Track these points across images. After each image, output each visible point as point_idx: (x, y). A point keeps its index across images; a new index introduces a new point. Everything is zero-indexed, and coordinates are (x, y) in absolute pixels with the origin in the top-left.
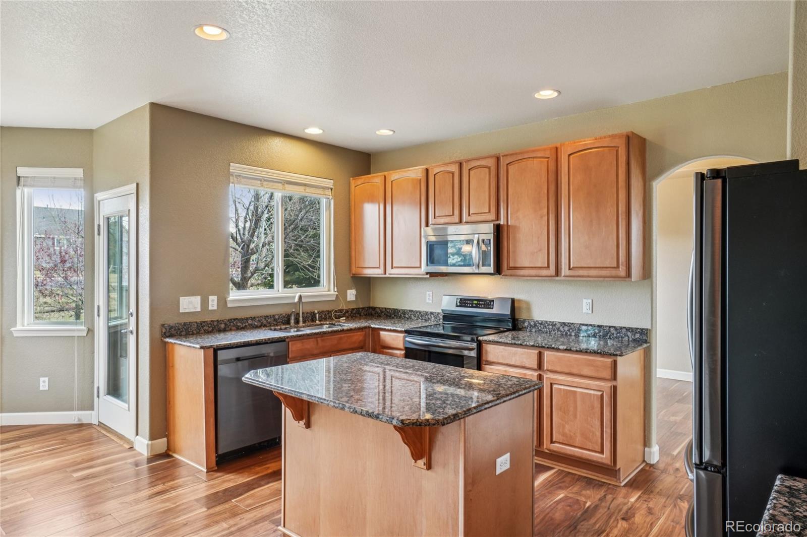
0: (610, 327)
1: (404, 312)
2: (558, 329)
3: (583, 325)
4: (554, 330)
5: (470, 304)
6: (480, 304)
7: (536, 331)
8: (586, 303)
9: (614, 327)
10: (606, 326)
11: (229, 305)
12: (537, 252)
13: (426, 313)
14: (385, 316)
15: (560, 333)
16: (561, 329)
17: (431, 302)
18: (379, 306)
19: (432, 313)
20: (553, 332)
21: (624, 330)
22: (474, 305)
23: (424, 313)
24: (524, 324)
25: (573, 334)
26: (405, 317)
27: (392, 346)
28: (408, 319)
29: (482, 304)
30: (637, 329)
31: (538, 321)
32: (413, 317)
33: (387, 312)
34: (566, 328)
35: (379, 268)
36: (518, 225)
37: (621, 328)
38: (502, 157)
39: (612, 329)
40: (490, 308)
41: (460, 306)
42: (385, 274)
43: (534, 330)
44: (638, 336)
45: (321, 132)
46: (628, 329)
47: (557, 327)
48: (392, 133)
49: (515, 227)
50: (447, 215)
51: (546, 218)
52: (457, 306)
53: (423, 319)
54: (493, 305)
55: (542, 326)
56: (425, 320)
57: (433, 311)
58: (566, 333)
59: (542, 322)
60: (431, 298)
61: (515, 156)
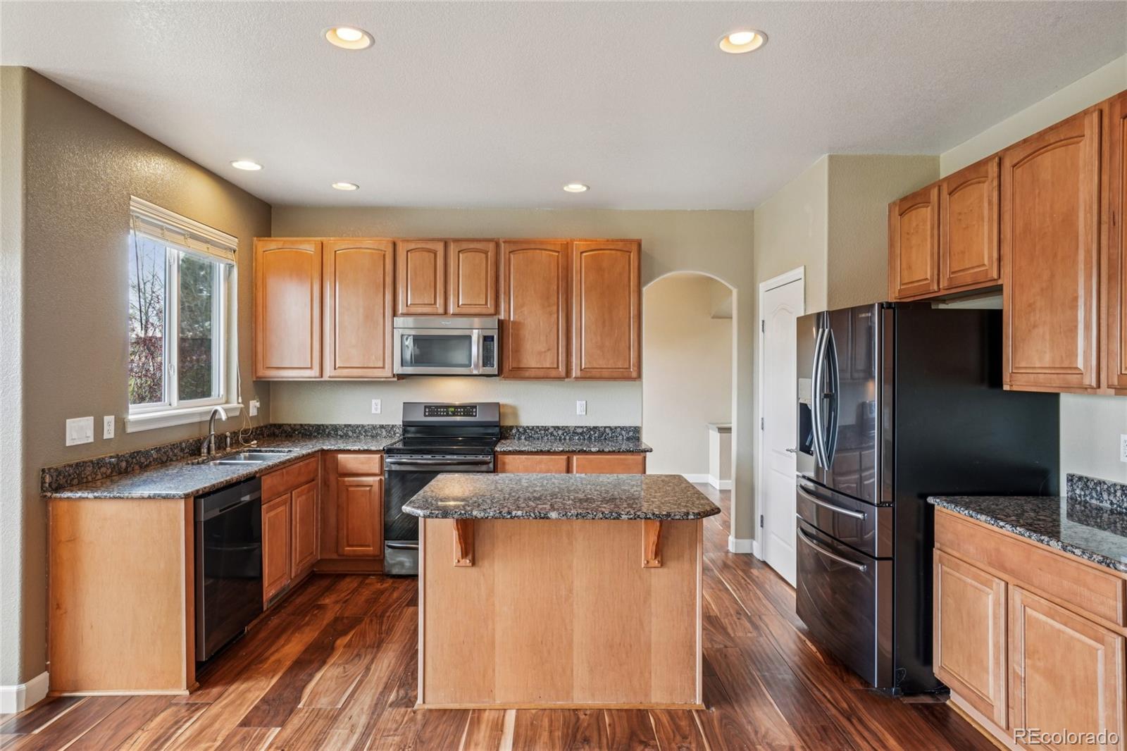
0: (605, 427)
1: (335, 428)
2: (552, 434)
3: (578, 427)
4: (547, 435)
5: (444, 412)
6: (458, 412)
7: (525, 439)
8: (580, 406)
9: (609, 427)
10: (602, 427)
11: (130, 430)
12: (545, 352)
13: (374, 427)
14: (300, 435)
15: (553, 437)
16: (555, 433)
17: (379, 411)
18: (289, 423)
19: (382, 427)
20: (546, 438)
21: (619, 429)
22: (450, 413)
23: (370, 427)
24: (511, 431)
25: (568, 438)
26: (337, 435)
27: (358, 471)
28: (341, 436)
29: (460, 412)
30: (630, 427)
31: (528, 427)
32: (350, 433)
33: (306, 429)
34: (560, 432)
35: (311, 368)
36: (522, 321)
37: (616, 428)
38: (503, 245)
39: (607, 429)
40: (472, 416)
41: (429, 415)
42: (322, 377)
43: (523, 437)
44: (631, 434)
45: (258, 168)
46: (622, 428)
47: (550, 431)
48: (354, 188)
49: (517, 325)
50: (426, 303)
51: (556, 316)
52: (425, 415)
53: (367, 436)
54: (476, 412)
55: (533, 432)
56: (371, 436)
57: (384, 423)
58: (560, 437)
59: (533, 427)
60: (379, 407)
61: (520, 245)
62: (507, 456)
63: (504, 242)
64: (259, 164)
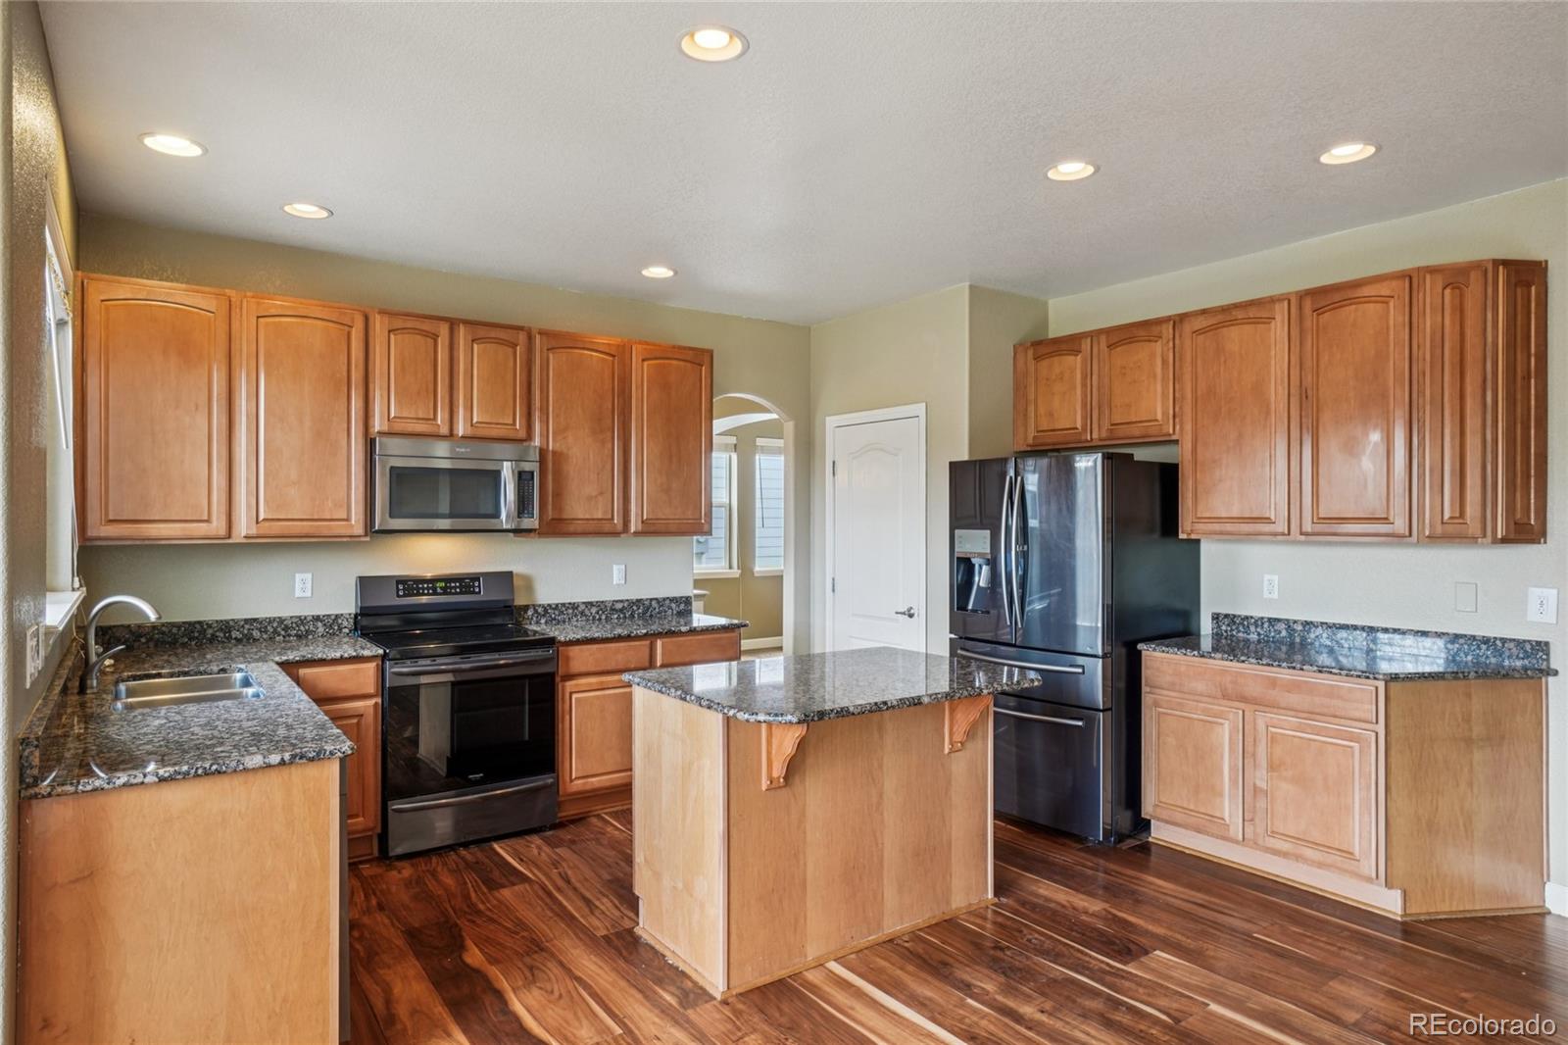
0: (651, 600)
1: (226, 627)
2: (582, 613)
3: (617, 601)
4: (576, 616)
5: (428, 588)
6: (451, 588)
7: (546, 623)
8: (617, 572)
9: (656, 599)
10: (647, 599)
12: (596, 497)
13: (302, 620)
14: (151, 644)
15: (584, 618)
16: (587, 612)
17: (308, 594)
19: (317, 618)
20: (575, 619)
21: (667, 602)
22: (439, 590)
23: (294, 620)
24: (526, 612)
25: (603, 617)
26: (230, 638)
27: (341, 694)
28: (239, 641)
29: (455, 587)
30: (682, 597)
31: (549, 605)
32: (256, 634)
33: (163, 633)
34: (594, 610)
35: (208, 521)
36: (565, 451)
37: (664, 599)
38: (538, 336)
39: (653, 603)
40: (474, 592)
41: (405, 596)
42: (229, 537)
43: (543, 621)
44: (682, 606)
45: (195, 151)
46: (672, 600)
47: (580, 609)
48: (325, 214)
49: (558, 455)
50: (421, 416)
51: (610, 446)
52: (398, 596)
53: (289, 635)
54: (479, 586)
55: (557, 613)
56: (296, 635)
57: (321, 612)
58: (594, 617)
59: (557, 605)
60: (309, 585)
61: (560, 341)
62: (571, 648)
63: (540, 333)
64: (199, 144)
